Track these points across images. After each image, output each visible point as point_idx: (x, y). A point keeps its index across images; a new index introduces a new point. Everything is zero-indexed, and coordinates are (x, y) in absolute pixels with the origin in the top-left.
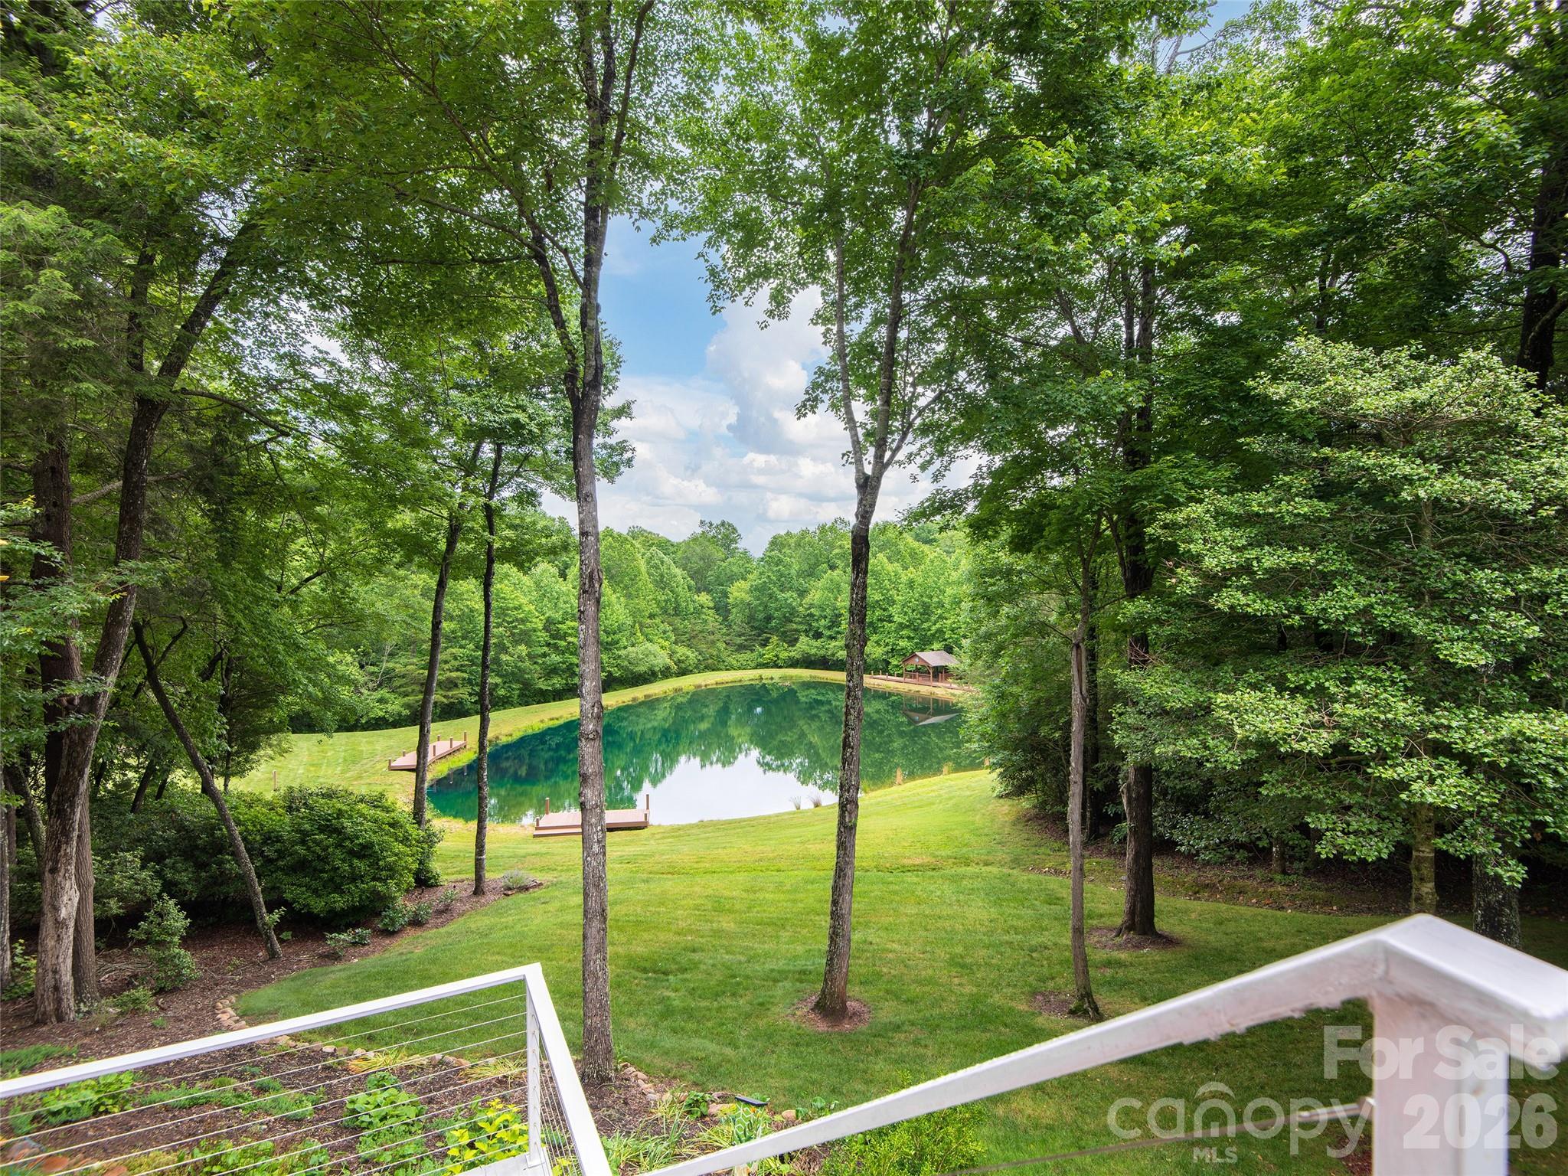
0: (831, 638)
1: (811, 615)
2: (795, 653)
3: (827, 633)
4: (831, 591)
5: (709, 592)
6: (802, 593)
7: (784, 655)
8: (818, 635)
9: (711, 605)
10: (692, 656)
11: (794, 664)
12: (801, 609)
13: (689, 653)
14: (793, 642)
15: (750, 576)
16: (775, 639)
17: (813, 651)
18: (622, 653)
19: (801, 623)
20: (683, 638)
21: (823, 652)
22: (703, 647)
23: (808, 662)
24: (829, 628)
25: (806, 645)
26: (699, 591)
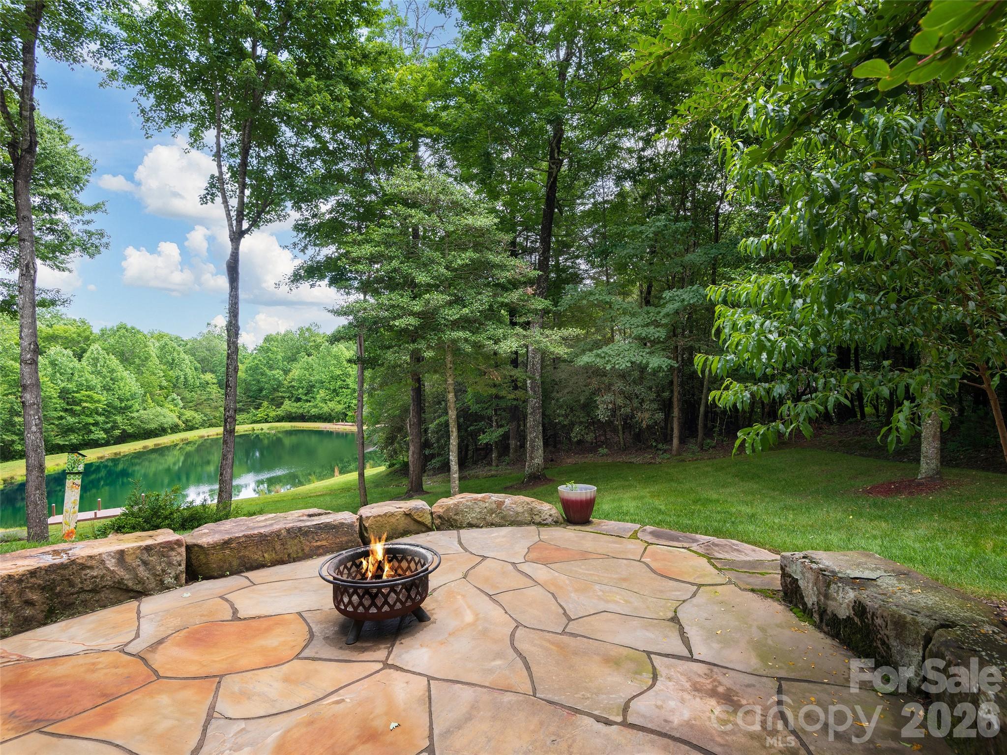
0: (307, 401)
1: (293, 387)
2: (280, 412)
3: (304, 398)
4: (306, 369)
5: (212, 372)
6: (286, 372)
7: (273, 414)
8: (298, 400)
9: (215, 381)
10: (198, 417)
11: (280, 419)
12: (285, 382)
13: (196, 415)
14: (279, 405)
15: (247, 361)
16: (265, 404)
17: (294, 411)
18: (135, 415)
19: (284, 392)
20: (191, 404)
21: (301, 411)
22: (208, 411)
23: (290, 418)
24: (306, 395)
25: (288, 406)
26: (204, 372)
